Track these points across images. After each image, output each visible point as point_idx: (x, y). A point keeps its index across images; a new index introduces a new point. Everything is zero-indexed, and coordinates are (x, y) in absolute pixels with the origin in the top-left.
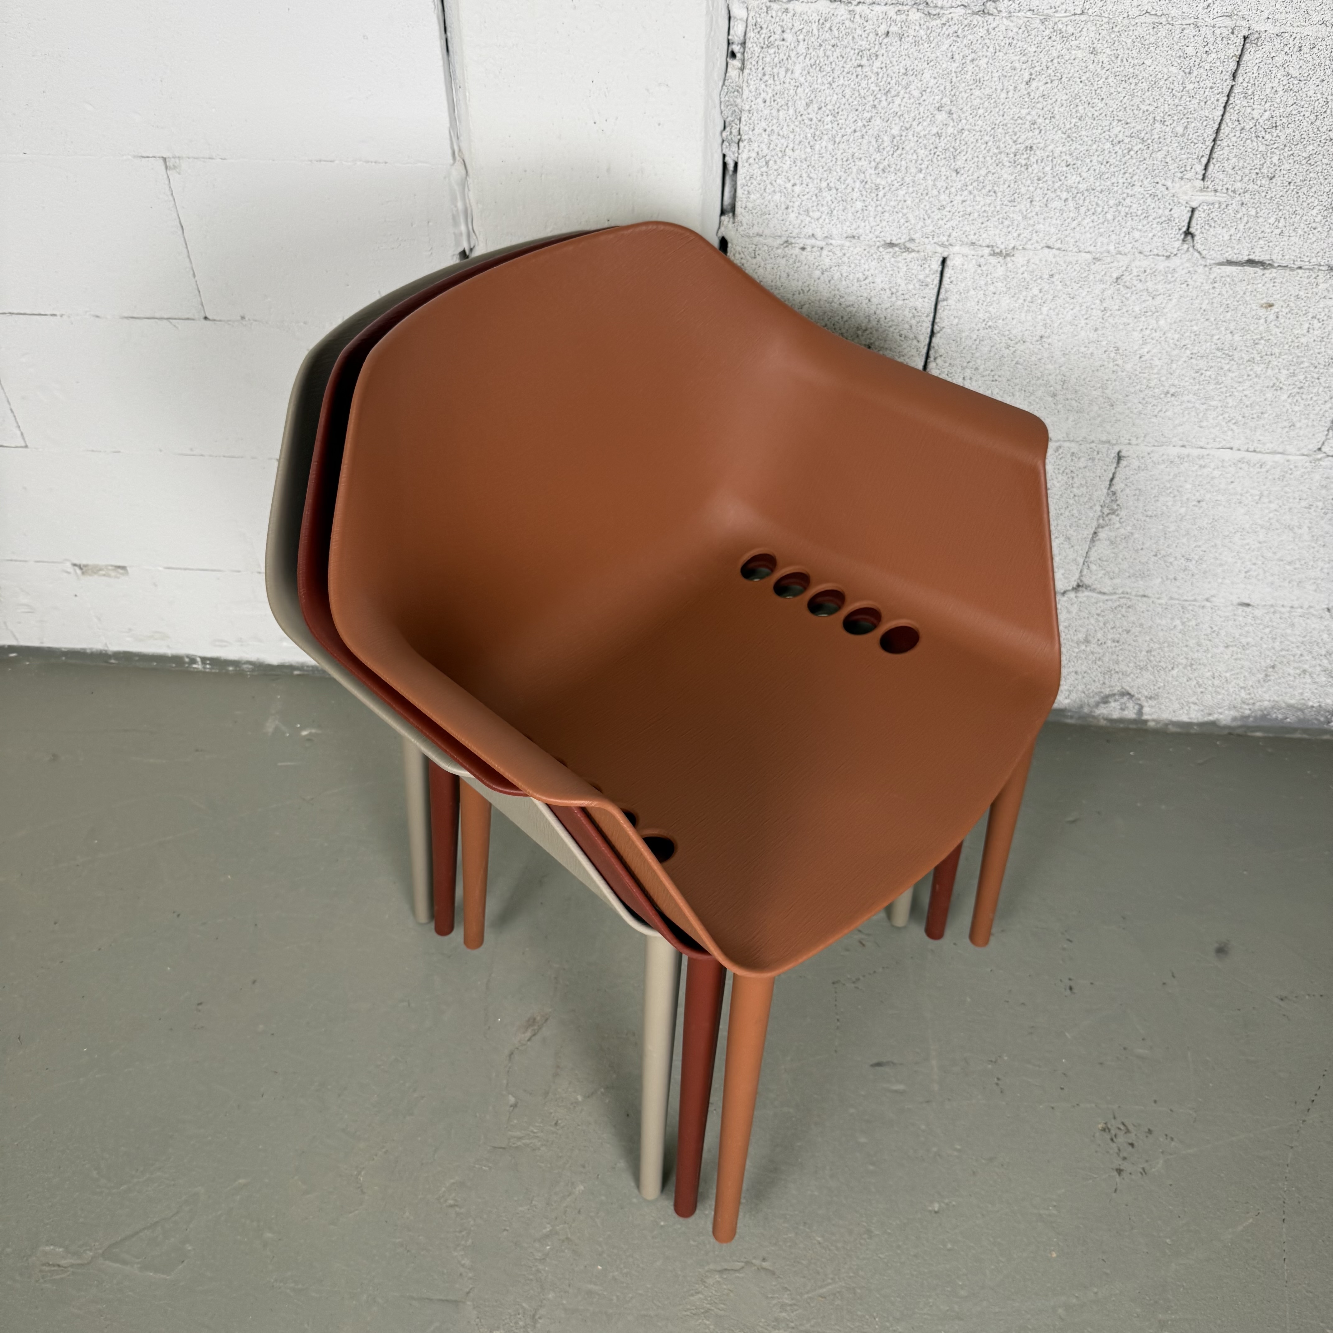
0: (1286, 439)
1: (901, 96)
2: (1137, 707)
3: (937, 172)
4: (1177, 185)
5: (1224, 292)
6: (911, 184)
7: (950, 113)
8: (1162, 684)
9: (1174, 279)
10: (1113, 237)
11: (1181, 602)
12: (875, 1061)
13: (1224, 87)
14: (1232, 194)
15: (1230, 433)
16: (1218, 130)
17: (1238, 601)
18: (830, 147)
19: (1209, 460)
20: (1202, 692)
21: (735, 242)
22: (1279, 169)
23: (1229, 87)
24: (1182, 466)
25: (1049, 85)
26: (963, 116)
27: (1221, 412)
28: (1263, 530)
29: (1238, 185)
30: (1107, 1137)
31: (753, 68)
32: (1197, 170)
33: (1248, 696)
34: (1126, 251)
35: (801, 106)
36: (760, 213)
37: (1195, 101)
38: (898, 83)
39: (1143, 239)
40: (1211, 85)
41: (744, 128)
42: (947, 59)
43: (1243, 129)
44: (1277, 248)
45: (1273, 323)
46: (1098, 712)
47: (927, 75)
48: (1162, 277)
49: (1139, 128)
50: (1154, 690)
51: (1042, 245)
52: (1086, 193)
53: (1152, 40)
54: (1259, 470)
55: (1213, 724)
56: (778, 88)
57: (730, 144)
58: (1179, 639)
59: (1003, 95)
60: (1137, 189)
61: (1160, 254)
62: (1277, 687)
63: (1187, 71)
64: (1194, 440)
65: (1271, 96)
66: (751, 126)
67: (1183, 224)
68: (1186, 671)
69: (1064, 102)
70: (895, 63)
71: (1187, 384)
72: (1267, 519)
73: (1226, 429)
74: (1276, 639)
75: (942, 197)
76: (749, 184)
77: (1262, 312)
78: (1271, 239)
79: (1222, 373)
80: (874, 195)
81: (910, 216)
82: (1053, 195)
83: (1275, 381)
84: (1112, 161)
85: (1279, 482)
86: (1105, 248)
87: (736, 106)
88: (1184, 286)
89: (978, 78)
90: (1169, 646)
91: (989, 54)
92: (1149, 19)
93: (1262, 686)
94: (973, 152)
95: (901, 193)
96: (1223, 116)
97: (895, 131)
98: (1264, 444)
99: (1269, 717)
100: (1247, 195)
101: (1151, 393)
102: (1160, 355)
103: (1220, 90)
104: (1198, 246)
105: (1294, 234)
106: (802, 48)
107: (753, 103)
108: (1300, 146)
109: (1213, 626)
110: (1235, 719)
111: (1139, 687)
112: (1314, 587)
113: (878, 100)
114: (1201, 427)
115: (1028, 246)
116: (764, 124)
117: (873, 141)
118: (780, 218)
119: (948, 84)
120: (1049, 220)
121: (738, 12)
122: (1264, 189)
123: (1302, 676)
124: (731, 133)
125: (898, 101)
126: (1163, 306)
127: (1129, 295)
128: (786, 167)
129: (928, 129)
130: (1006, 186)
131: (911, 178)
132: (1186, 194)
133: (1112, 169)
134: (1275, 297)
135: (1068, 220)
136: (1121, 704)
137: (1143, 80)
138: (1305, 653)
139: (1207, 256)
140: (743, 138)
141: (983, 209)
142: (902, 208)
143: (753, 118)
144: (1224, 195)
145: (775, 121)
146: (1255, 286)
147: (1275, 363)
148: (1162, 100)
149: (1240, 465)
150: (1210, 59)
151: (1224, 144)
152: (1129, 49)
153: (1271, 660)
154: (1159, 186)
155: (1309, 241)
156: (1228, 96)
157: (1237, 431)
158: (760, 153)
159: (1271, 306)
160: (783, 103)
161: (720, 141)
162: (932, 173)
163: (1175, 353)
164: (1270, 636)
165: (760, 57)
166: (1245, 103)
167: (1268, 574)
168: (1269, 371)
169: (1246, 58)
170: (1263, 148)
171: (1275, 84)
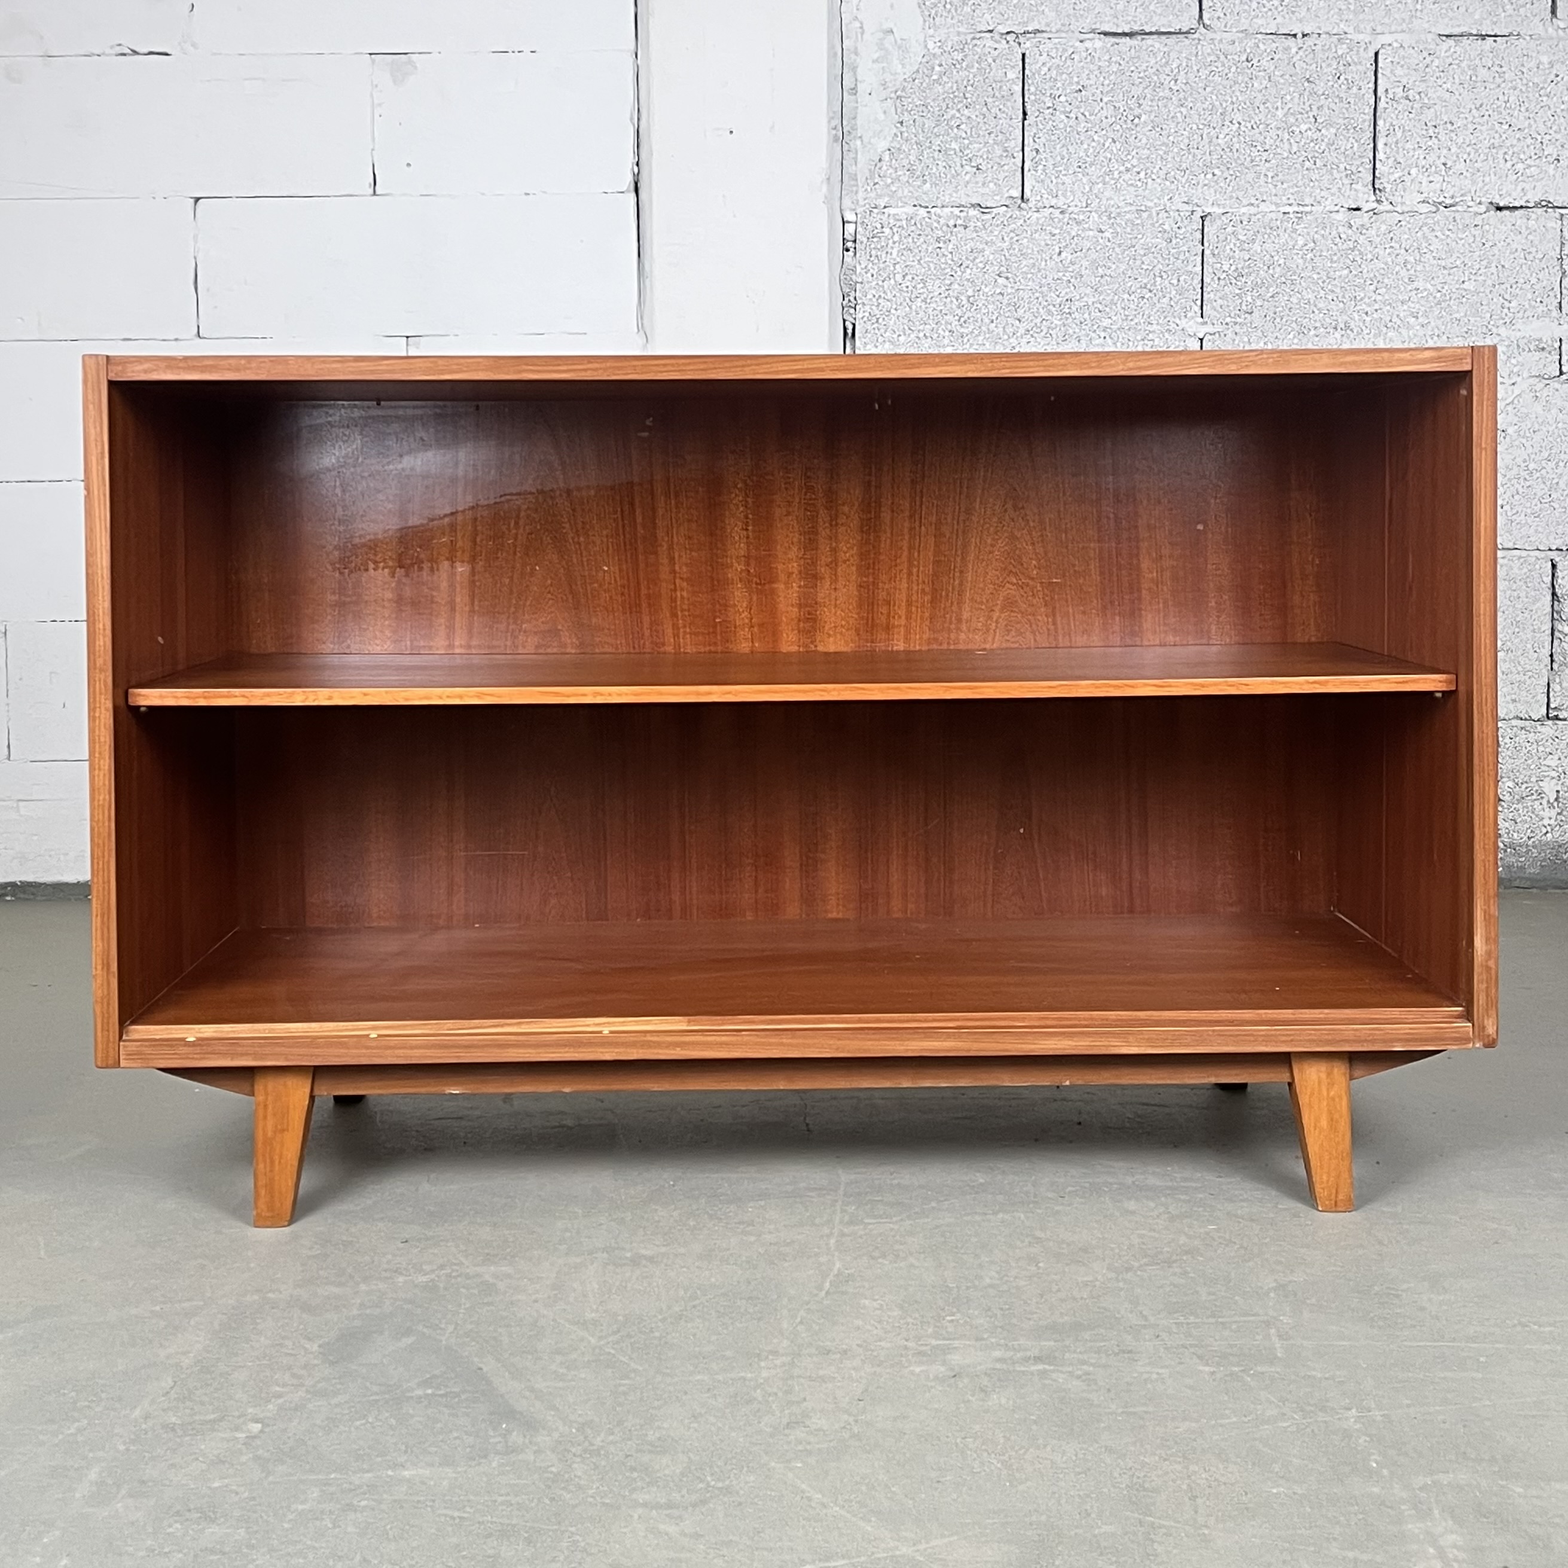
1: (971, 267)
4: (1184, 322)
7: (1007, 278)
13: (1197, 251)
14: (1226, 326)
16: (1202, 281)
18: (924, 307)
22: (1254, 306)
23: (1201, 250)
25: (1075, 255)
26: (1017, 280)
29: (1228, 320)
31: (863, 254)
32: (1196, 310)
35: (899, 277)
37: (1180, 261)
38: (967, 259)
41: (858, 294)
42: (999, 241)
43: (1219, 279)
47: (987, 253)
49: (1145, 281)
53: (1139, 221)
56: (882, 265)
57: (848, 310)
59: (1043, 263)
60: (1155, 326)
63: (1168, 240)
65: (1231, 255)
66: (864, 294)
70: (963, 245)
82: (1093, 335)
84: (1132, 306)
87: (852, 280)
89: (1023, 252)
91: (1028, 236)
92: (1133, 208)
94: (1029, 306)
95: (981, 338)
96: (1202, 270)
97: (970, 293)
100: (1237, 327)
103: (1195, 253)
106: (896, 238)
107: (864, 278)
113: (955, 271)
116: (873, 292)
117: (954, 300)
119: (1003, 258)
121: (849, 216)
124: (849, 301)
125: (968, 271)
128: (892, 322)
132: (1192, 328)
133: (1133, 313)
140: (858, 303)
143: (864, 288)
144: (1221, 327)
145: (881, 289)
148: (1156, 261)
150: (1182, 232)
151: (1209, 289)
156: (1202, 257)
158: (871, 313)
160: (886, 276)
161: (841, 310)
165: (867, 246)
166: (1215, 261)
169: (1206, 229)
170: (1238, 291)
171: (1232, 246)
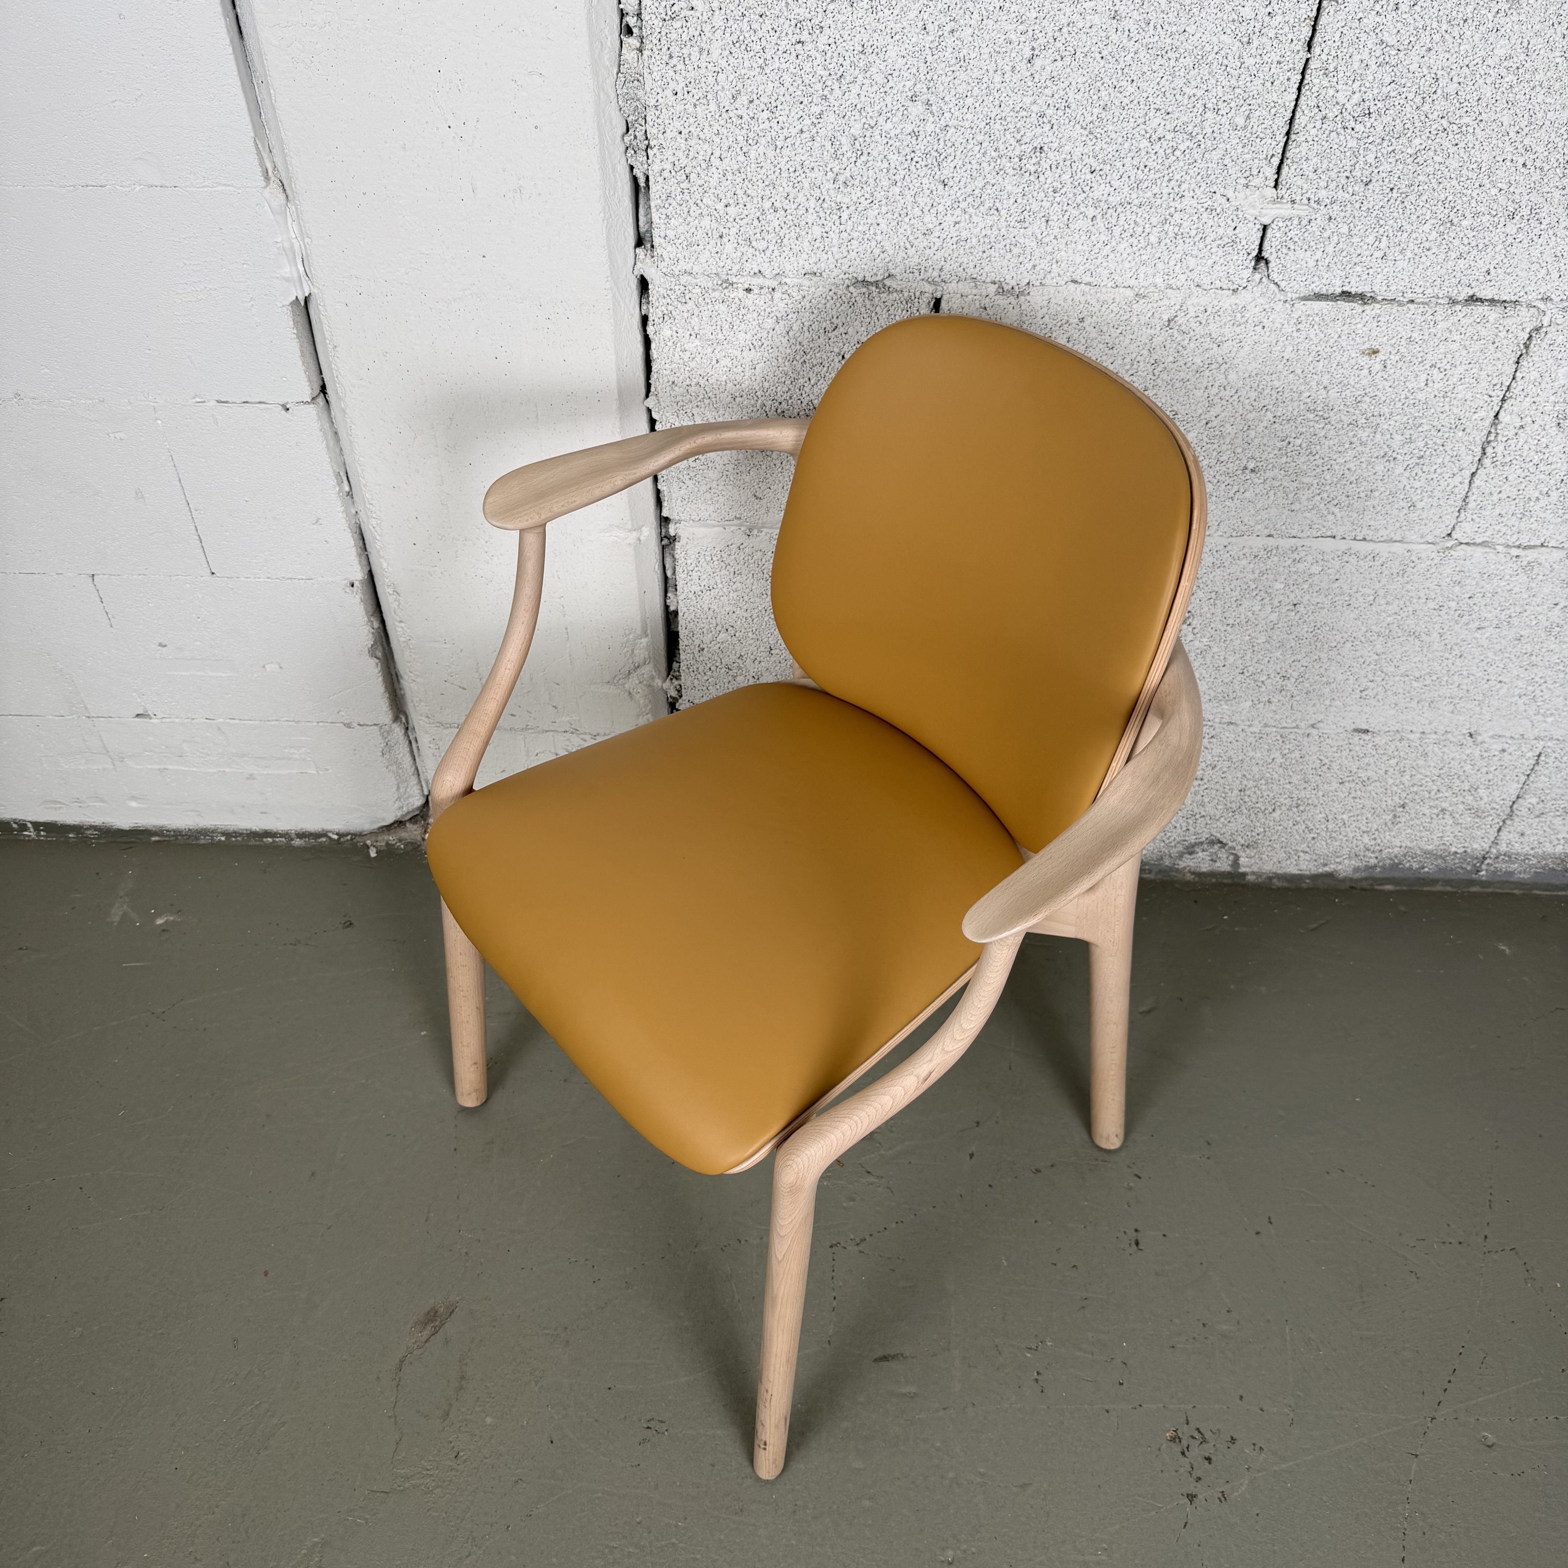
0: (1405, 523)
1: (859, 82)
2: (1231, 857)
3: (917, 185)
4: (1241, 196)
5: (1312, 336)
6: (884, 201)
7: (928, 103)
8: (1262, 830)
9: (1244, 319)
10: (1160, 266)
11: (1278, 730)
12: (880, 1354)
13: (1296, 61)
14: (1315, 206)
15: (1330, 517)
16: (1292, 119)
17: (1354, 727)
18: (771, 153)
19: (1304, 553)
20: (1314, 838)
21: (657, 282)
22: (1376, 171)
23: (1304, 61)
24: (1269, 562)
25: (1059, 64)
26: (945, 108)
27: (1318, 492)
28: (1381, 639)
29: (1323, 194)
30: (1177, 1449)
31: (655, 49)
32: (1267, 174)
33: (1373, 842)
34: (1179, 284)
35: (725, 98)
36: (685, 243)
37: (1258, 82)
38: (853, 65)
39: (1200, 268)
40: (1279, 58)
41: (652, 131)
42: (917, 31)
43: (1325, 118)
44: (1379, 276)
45: (1380, 374)
46: (1182, 864)
47: (892, 54)
48: (1229, 318)
49: (1185, 119)
50: (1252, 836)
51: (1066, 279)
52: (1119, 210)
54: (1371, 563)
55: (1330, 875)
56: (692, 75)
57: (635, 152)
58: (1280, 776)
59: (998, 78)
60: (1185, 201)
61: (1224, 287)
62: (1409, 831)
63: (1245, 40)
64: (1284, 527)
65: (1360, 72)
66: (661, 128)
67: (1252, 247)
68: (1291, 813)
69: (1079, 86)
70: (846, 37)
71: (1271, 456)
72: (1384, 625)
73: (1326, 513)
74: (1404, 771)
75: (927, 218)
76: (667, 206)
77: (1364, 360)
78: (1371, 265)
79: (1315, 440)
80: (836, 217)
81: (887, 244)
82: (1075, 212)
83: (1387, 450)
84: (1150, 164)
85: (1399, 578)
86: (1151, 280)
87: (638, 100)
88: (1259, 328)
89: (961, 55)
90: (1267, 783)
91: (973, 22)
93: (1390, 830)
94: (963, 157)
95: (872, 213)
96: (1297, 100)
97: (856, 130)
98: (1377, 530)
99: (1401, 866)
100: (1336, 207)
101: (1224, 469)
102: (1232, 419)
103: (1291, 66)
104: (1274, 276)
105: (1401, 257)
106: (718, 20)
107: (660, 95)
108: (1403, 140)
109: (1322, 758)
110: (1357, 870)
111: (1232, 834)
112: (1451, 707)
113: (829, 89)
114: (1292, 511)
115: (1047, 281)
116: (677, 125)
117: (828, 144)
118: (714, 251)
119: (922, 65)
120: (1074, 245)
122: (1357, 198)
123: (1441, 816)
124: (635, 137)
125: (855, 89)
126: (1233, 355)
127: (1187, 341)
128: (714, 182)
129: (902, 126)
130: (1012, 200)
131: (883, 193)
132: (1254, 207)
133: (1152, 176)
134: (1380, 340)
135: (1098, 245)
136: (1211, 854)
137: (1186, 54)
138: (1443, 789)
139: (1288, 289)
140: (652, 143)
141: (984, 233)
142: (875, 234)
143: (661, 117)
144: (1306, 207)
145: (692, 120)
146: (1353, 327)
147: (1386, 426)
148: (1213, 81)
149: (1346, 558)
150: (1274, 23)
151: (1301, 138)
152: (1163, 12)
153: (1400, 798)
154: (1218, 196)
155: (1421, 266)
156: (1303, 74)
157: (1339, 515)
158: (676, 163)
159: (1375, 352)
160: (700, 95)
161: (623, 148)
162: (911, 186)
163: (1251, 416)
164: (1397, 768)
165: (663, 33)
166: (1325, 83)
167: (1389, 693)
168: (1378, 436)
169: (1323, 20)
170: (1352, 143)
171: (1365, 56)
